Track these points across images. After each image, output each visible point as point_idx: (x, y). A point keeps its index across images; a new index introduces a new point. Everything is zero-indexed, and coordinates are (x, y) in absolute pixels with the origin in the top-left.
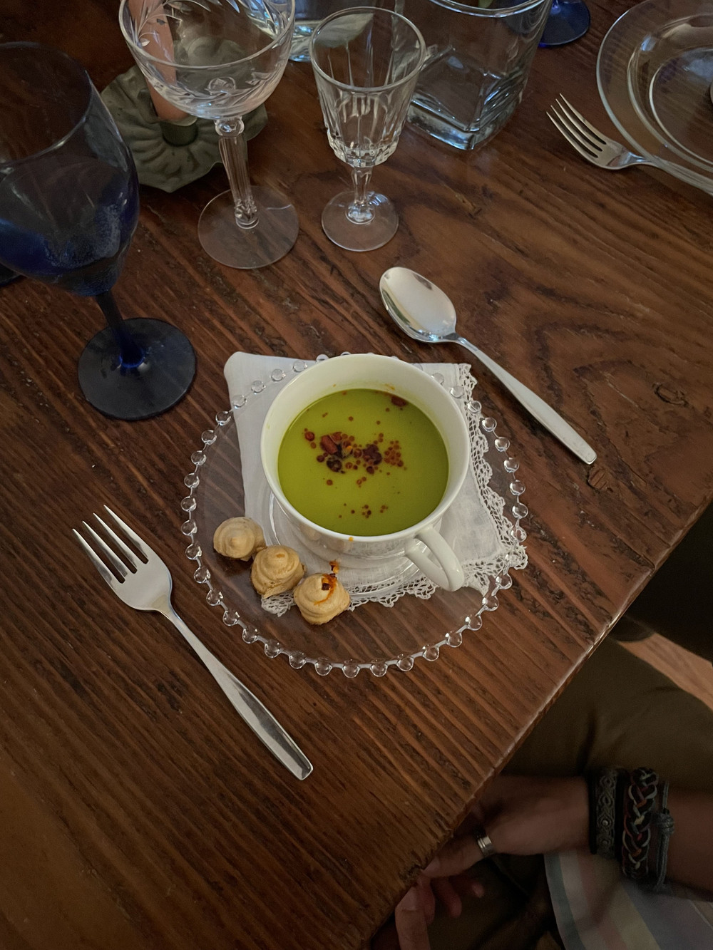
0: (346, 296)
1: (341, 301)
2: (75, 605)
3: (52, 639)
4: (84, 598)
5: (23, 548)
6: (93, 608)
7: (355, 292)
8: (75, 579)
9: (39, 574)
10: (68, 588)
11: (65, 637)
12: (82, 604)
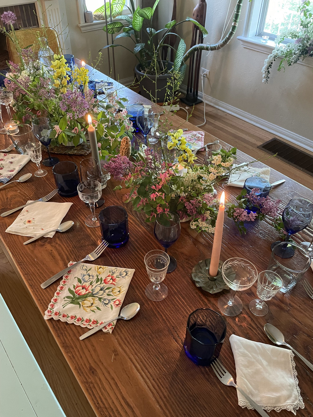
0: (256, 328)
1: (255, 329)
2: (193, 401)
3: (188, 409)
4: (195, 399)
5: (180, 383)
6: (198, 403)
7: (258, 327)
8: (193, 394)
9: (184, 391)
10: (191, 396)
11: (191, 409)
12: (194, 401)
